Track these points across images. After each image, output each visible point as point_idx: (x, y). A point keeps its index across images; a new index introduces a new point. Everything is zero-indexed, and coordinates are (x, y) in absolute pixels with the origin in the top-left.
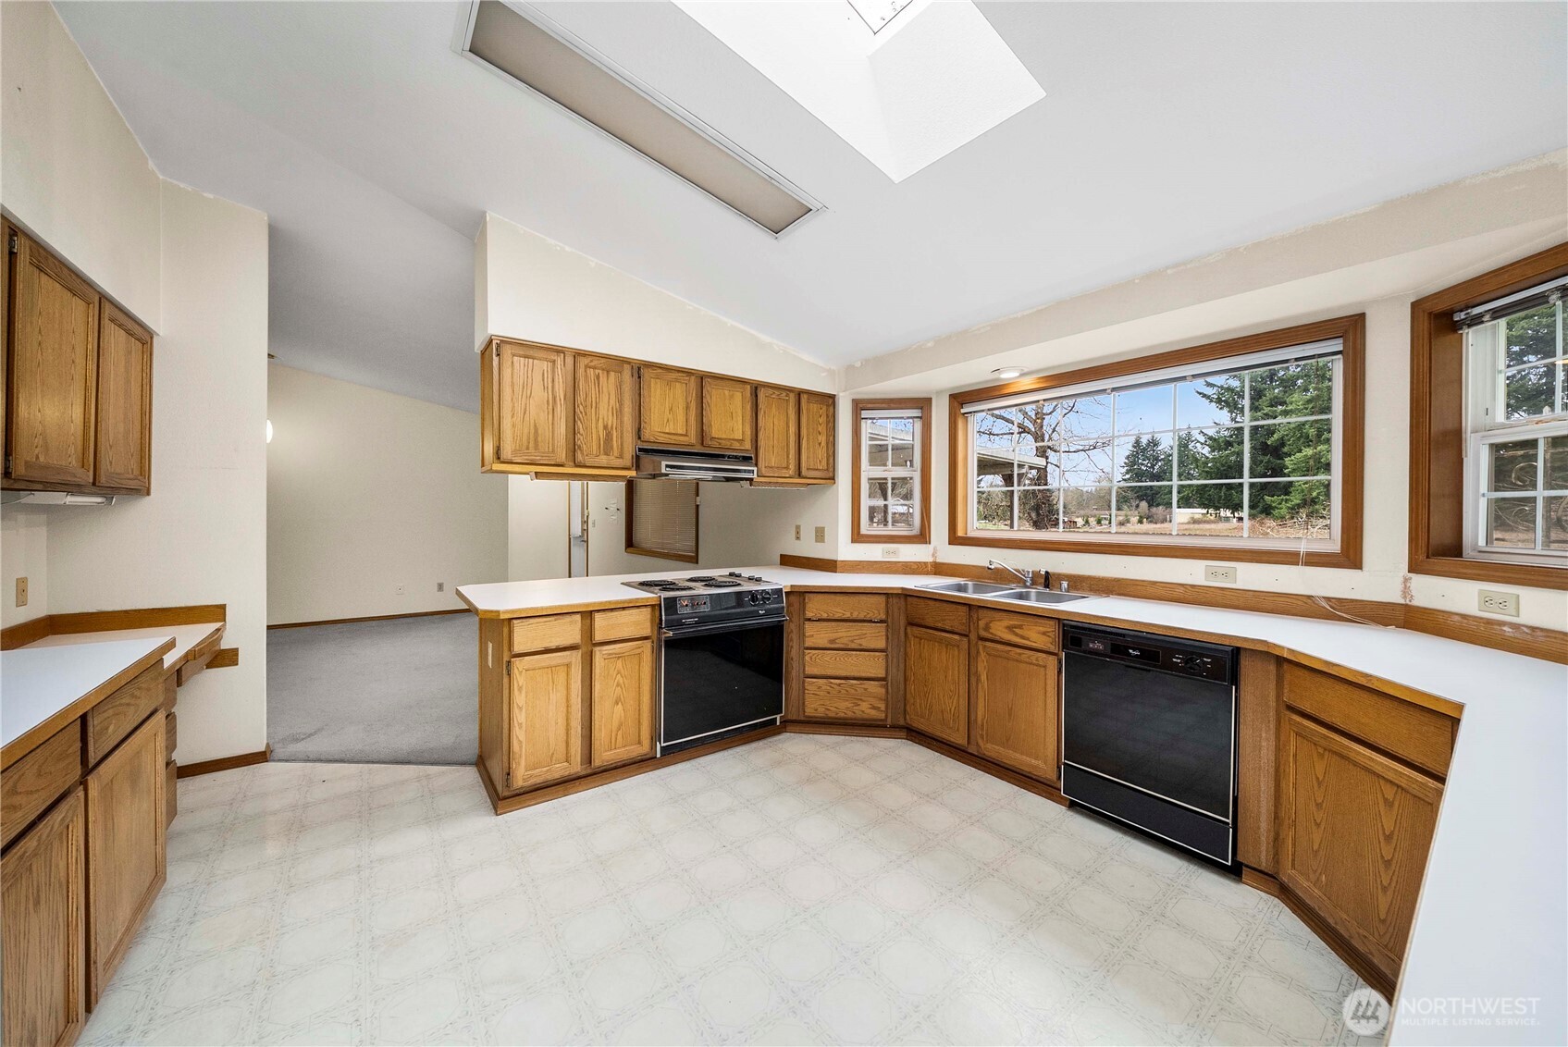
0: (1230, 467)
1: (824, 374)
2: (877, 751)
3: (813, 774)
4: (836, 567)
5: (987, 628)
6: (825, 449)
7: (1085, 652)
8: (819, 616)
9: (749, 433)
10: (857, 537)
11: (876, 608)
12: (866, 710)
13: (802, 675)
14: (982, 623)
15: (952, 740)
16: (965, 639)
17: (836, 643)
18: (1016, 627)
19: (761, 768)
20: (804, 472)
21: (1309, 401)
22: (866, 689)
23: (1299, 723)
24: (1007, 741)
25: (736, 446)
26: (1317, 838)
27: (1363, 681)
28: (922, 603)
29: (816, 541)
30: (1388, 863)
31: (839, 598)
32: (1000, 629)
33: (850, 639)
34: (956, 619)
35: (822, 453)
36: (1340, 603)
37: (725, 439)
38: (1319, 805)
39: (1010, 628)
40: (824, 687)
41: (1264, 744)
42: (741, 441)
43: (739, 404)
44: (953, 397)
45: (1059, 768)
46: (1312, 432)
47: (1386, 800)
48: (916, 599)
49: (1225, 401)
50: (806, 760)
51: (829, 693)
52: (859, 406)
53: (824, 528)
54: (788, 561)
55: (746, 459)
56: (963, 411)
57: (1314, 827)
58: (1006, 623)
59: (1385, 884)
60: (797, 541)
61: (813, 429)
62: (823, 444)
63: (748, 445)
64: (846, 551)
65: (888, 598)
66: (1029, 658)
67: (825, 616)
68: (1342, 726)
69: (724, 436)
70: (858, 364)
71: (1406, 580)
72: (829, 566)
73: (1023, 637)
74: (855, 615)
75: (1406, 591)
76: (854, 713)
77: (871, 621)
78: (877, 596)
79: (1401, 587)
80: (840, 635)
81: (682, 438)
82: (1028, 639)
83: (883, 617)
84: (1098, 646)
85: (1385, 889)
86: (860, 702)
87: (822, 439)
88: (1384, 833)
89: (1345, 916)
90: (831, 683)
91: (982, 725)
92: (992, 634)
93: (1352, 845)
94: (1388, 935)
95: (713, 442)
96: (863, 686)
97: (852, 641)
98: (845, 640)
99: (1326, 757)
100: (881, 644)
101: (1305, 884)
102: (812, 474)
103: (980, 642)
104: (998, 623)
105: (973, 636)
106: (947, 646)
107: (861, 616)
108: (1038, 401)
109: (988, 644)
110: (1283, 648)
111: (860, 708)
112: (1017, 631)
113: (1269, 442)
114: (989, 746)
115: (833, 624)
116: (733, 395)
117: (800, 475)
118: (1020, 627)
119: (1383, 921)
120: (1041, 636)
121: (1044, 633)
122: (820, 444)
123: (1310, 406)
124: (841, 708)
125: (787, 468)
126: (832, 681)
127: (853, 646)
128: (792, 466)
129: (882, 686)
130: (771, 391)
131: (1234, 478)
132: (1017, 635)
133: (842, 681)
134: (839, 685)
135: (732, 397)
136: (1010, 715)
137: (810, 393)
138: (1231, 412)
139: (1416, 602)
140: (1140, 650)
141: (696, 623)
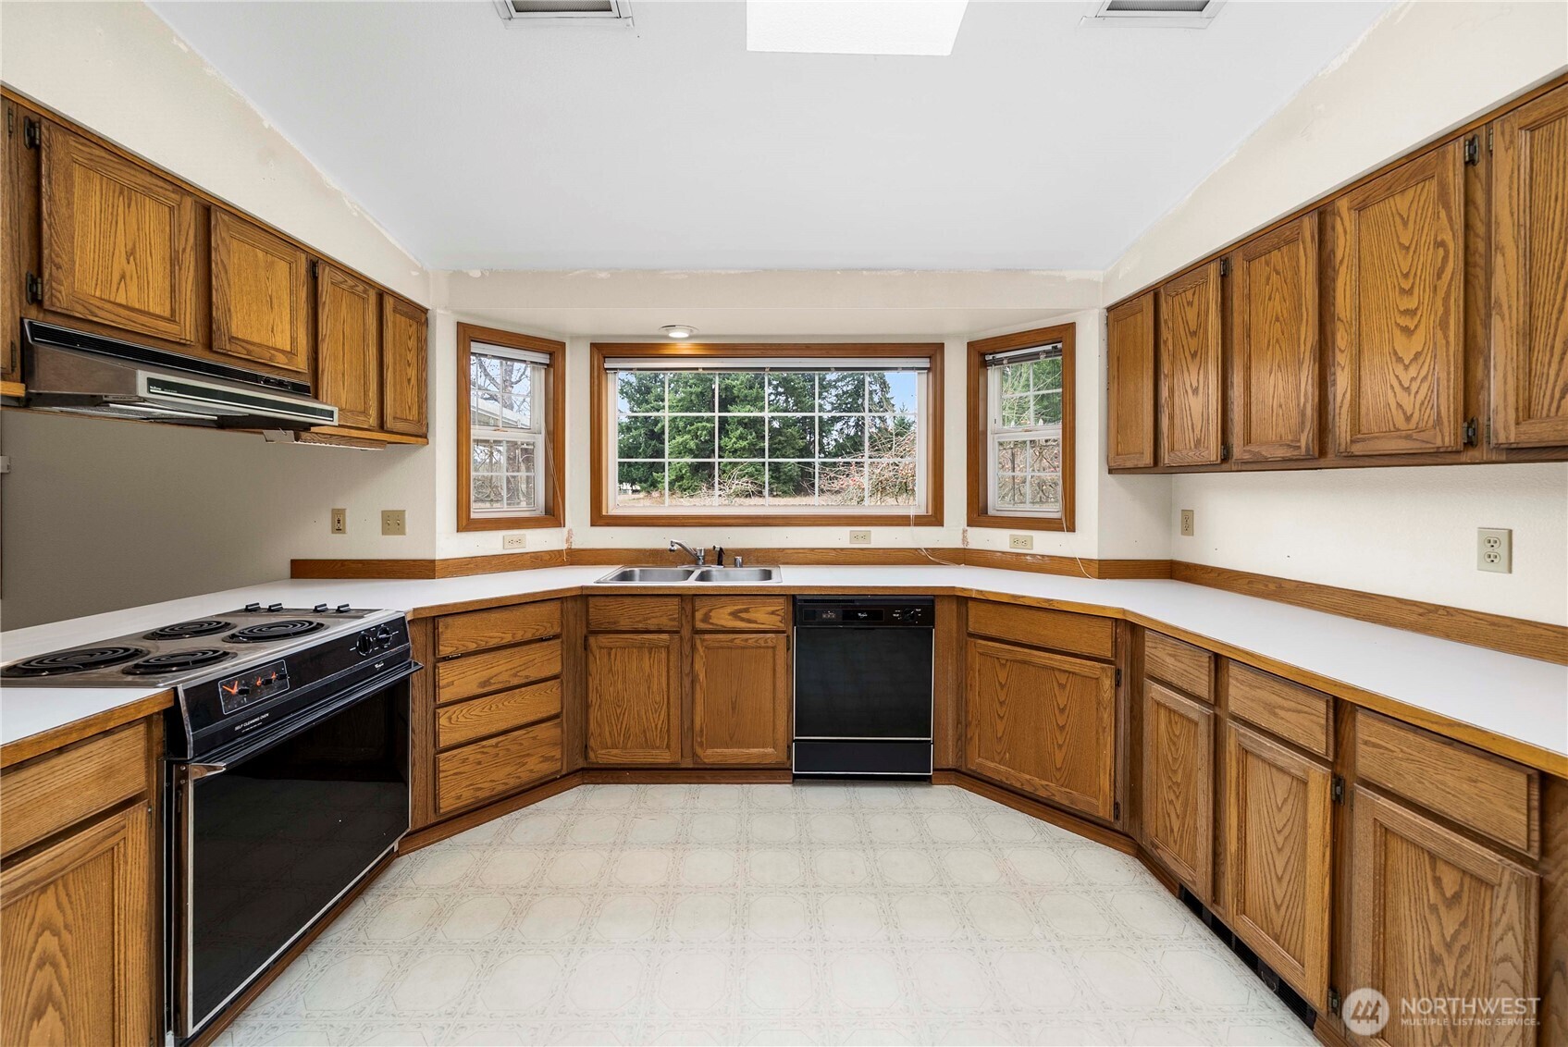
0: (629, 448)
1: (414, 273)
2: (563, 818)
3: (513, 899)
4: (434, 570)
5: (706, 618)
6: (415, 389)
7: (819, 623)
8: (462, 650)
9: (305, 342)
10: (466, 523)
11: (545, 621)
12: (536, 767)
13: (431, 751)
14: (699, 615)
15: (661, 761)
16: (676, 637)
17: (490, 684)
18: (740, 611)
19: (415, 943)
20: (389, 423)
21: (680, 401)
22: (534, 738)
23: (984, 645)
24: (731, 739)
25: (281, 361)
26: (1000, 727)
27: (1046, 605)
28: (612, 603)
29: (385, 532)
30: (1062, 728)
31: (494, 616)
32: (722, 617)
33: (513, 671)
34: (664, 615)
35: (411, 395)
36: (933, 551)
37: (260, 345)
38: (1002, 703)
39: (735, 615)
40: (472, 758)
41: (950, 668)
42: (291, 354)
43: (285, 283)
44: (595, 347)
45: (789, 747)
46: (681, 424)
47: (1060, 685)
48: (603, 599)
49: (626, 393)
50: (478, 882)
51: (479, 763)
52: (468, 335)
53: (403, 512)
54: (304, 570)
55: (299, 390)
56: (606, 366)
57: (998, 721)
58: (730, 609)
59: (1060, 742)
60: (338, 536)
61: (400, 356)
62: (414, 381)
63: (302, 363)
64: (449, 544)
65: (562, 603)
66: (756, 642)
67: (473, 647)
68: (1025, 641)
69: (256, 340)
70: (476, 273)
71: (965, 531)
72: (423, 569)
73: (749, 621)
74: (519, 638)
75: (964, 539)
76: (519, 777)
77: (542, 640)
78: (548, 604)
79: (961, 537)
80: (495, 671)
81: (163, 325)
82: (755, 622)
83: (557, 630)
84: (830, 615)
85: (1060, 747)
86: (527, 760)
87: (412, 372)
88: (1059, 708)
89: (1028, 777)
90: (483, 747)
91: (702, 731)
92: (712, 624)
93: (1032, 724)
94: (1063, 779)
95: (234, 347)
96: (531, 735)
97: (515, 675)
98: (504, 677)
99: (1008, 666)
100: (555, 668)
101: (992, 765)
102: (400, 426)
103: (697, 636)
104: (721, 611)
105: (686, 632)
106: (650, 650)
107: (529, 636)
108: (697, 369)
109: (707, 636)
110: (971, 590)
111: (527, 767)
112: (744, 615)
113: (656, 430)
114: (709, 751)
115: (486, 656)
116: (272, 263)
117: (382, 426)
118: (746, 610)
119: (1059, 769)
120: (766, 616)
121: (773, 613)
122: (409, 380)
123: (680, 404)
124: (502, 777)
125: (365, 412)
126: (484, 743)
127: (516, 681)
128: (373, 412)
129: (556, 726)
130: (339, 277)
131: (632, 457)
132: (743, 620)
133: (500, 738)
134: (496, 746)
135: (270, 266)
136: (734, 709)
137: (399, 298)
138: (630, 402)
139: (969, 547)
140: (867, 612)
141: (265, 722)
